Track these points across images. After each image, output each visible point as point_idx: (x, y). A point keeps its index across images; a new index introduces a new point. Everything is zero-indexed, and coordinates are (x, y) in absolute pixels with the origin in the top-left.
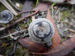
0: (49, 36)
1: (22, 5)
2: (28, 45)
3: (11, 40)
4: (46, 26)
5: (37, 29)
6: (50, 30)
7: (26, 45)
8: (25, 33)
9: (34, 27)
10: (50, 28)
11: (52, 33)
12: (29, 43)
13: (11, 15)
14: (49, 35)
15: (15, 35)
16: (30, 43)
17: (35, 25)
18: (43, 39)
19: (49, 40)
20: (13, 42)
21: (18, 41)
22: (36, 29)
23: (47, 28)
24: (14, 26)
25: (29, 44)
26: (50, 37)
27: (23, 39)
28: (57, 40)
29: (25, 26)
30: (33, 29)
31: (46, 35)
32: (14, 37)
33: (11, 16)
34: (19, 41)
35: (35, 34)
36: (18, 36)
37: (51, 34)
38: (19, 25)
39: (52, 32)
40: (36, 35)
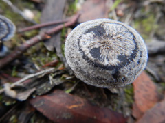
0: (136, 61)
1: (39, 14)
2: (65, 116)
3: (8, 103)
4: (118, 34)
5: (94, 44)
6: (132, 42)
7: (57, 115)
8: (54, 77)
9: (81, 40)
10: (132, 37)
11: (141, 52)
12: (67, 107)
13: (7, 24)
14: (133, 56)
15: (22, 85)
16: (71, 107)
17: (85, 34)
18: (117, 72)
19: (136, 72)
20: (15, 113)
21: (31, 106)
22: (88, 44)
23: (123, 37)
24: (17, 61)
25: (68, 109)
26: (139, 62)
27: (47, 98)
28: (146, 91)
29: (49, 61)
30: (81, 44)
31: (126, 56)
32: (18, 93)
33: (8, 27)
34: (35, 106)
35: (88, 59)
36: (31, 88)
37: (138, 54)
38: (33, 59)
39: (139, 47)
40: (91, 61)
